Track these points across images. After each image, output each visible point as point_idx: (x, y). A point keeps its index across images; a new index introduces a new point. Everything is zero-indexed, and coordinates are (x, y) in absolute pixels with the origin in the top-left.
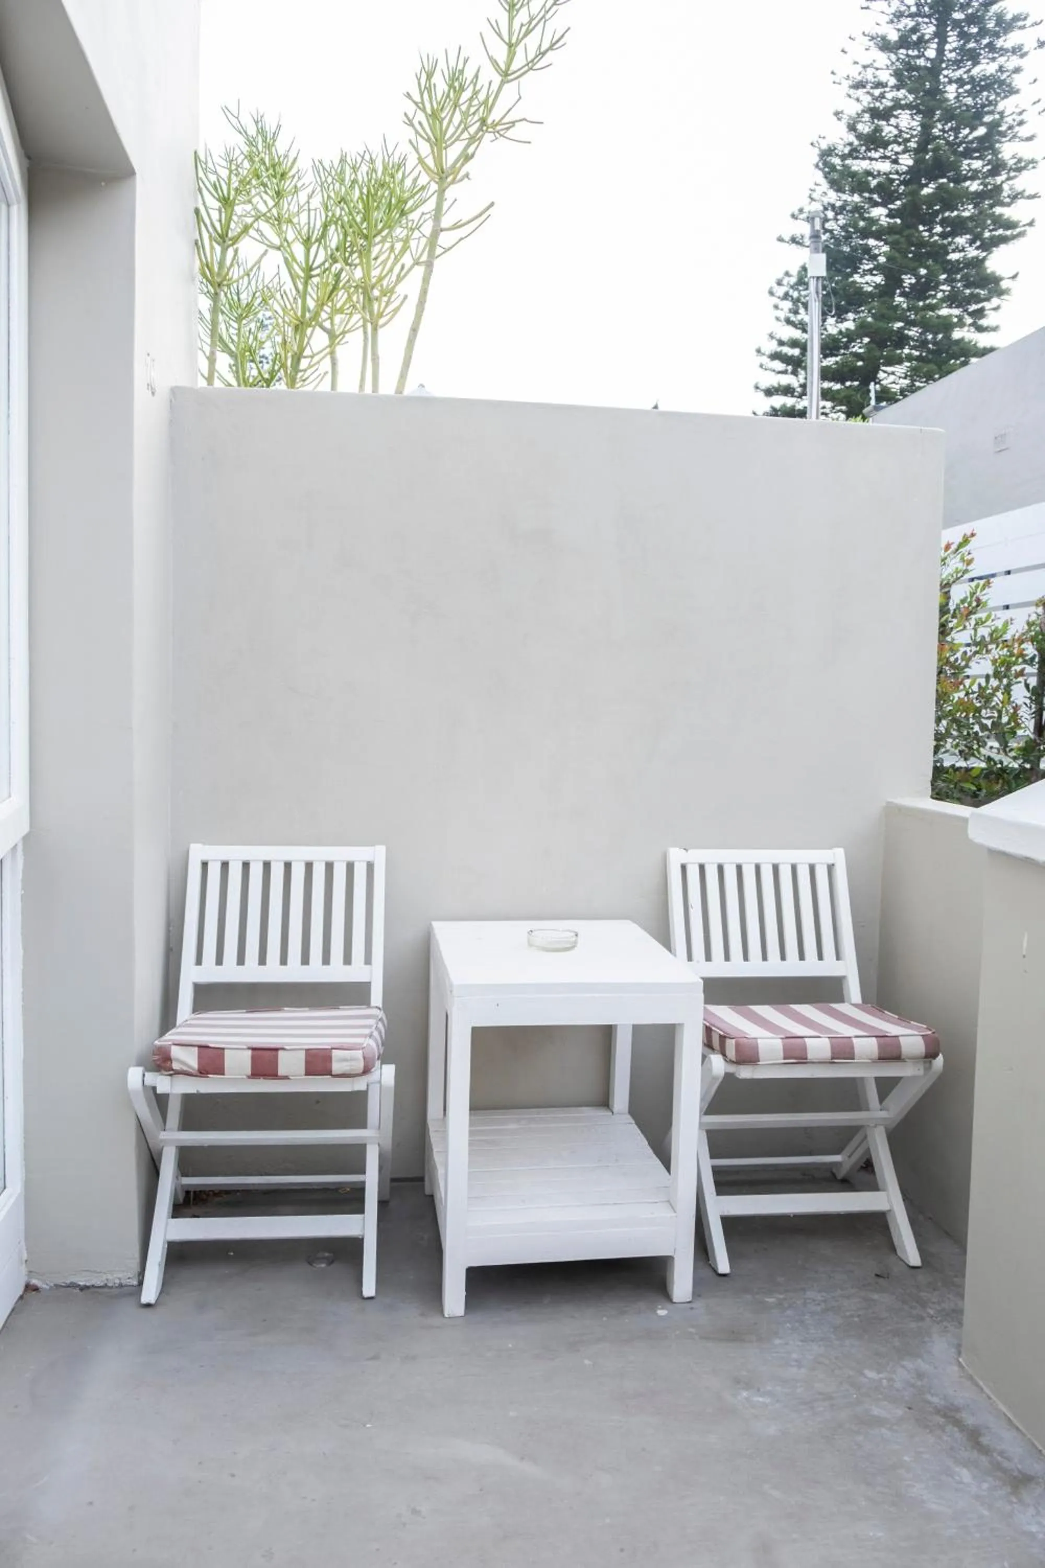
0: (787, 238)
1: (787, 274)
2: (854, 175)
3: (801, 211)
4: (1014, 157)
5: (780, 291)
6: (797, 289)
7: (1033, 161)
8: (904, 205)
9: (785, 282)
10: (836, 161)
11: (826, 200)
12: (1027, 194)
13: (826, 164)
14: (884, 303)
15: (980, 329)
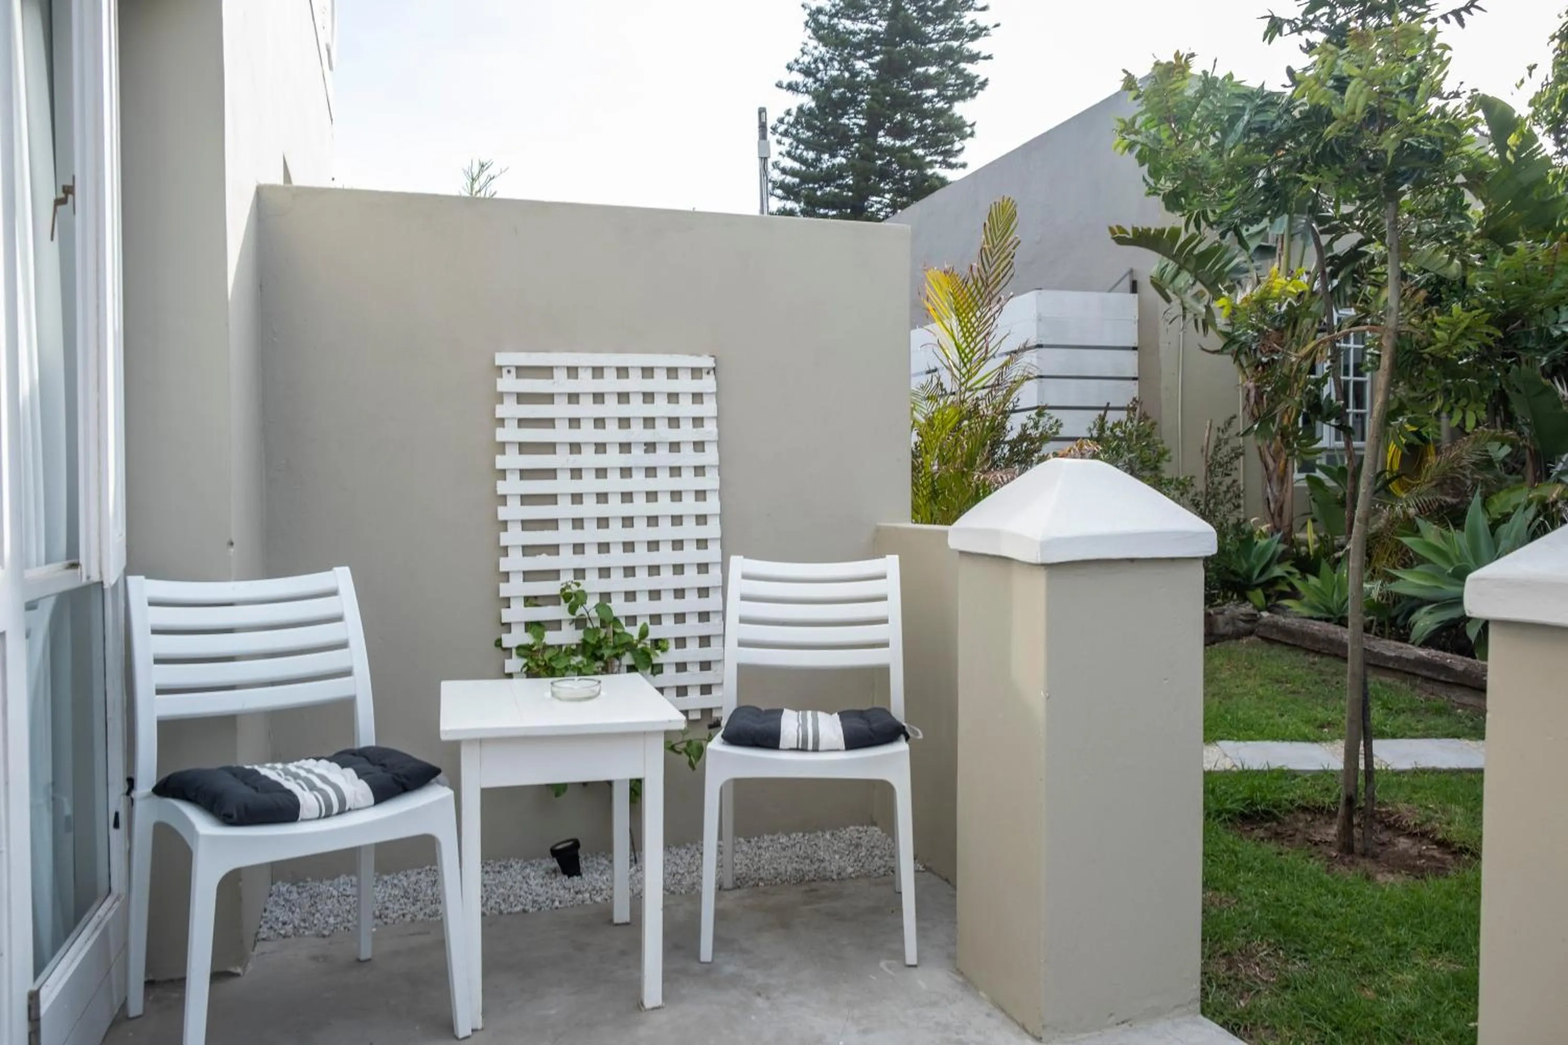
0: (785, 85)
1: (788, 113)
2: (838, 33)
3: (797, 61)
4: (972, 22)
5: (782, 128)
6: (795, 127)
7: (986, 29)
8: (882, 61)
9: (786, 121)
10: (824, 19)
11: (816, 53)
12: (982, 55)
13: (816, 21)
14: (867, 144)
15: (951, 166)
